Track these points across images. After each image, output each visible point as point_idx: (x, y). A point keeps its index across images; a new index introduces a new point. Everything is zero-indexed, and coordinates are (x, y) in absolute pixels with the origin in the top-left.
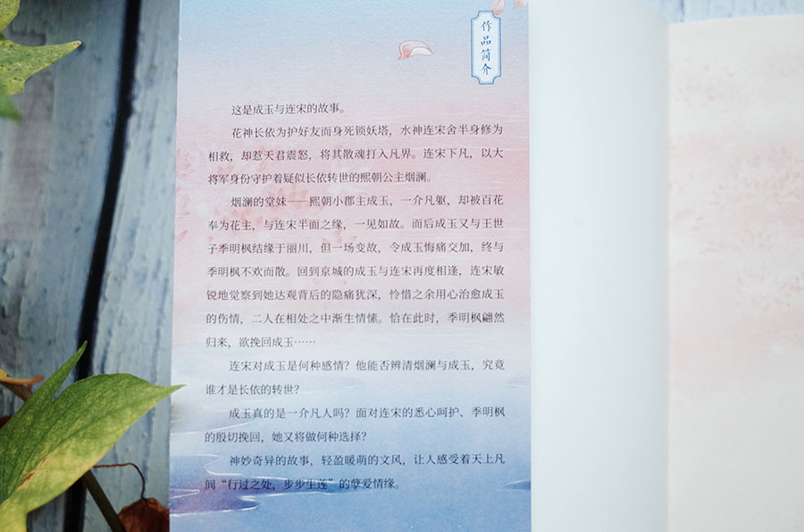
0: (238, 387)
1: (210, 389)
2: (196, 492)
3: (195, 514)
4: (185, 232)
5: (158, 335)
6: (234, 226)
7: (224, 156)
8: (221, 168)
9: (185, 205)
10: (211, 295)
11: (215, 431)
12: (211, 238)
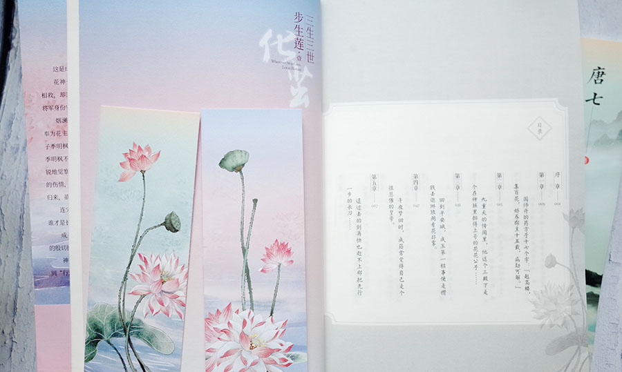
0: (65, 221)
1: (51, 223)
2: (47, 277)
3: (47, 288)
4: (32, 138)
5: (25, 185)
6: (58, 134)
7: (50, 95)
8: (49, 102)
9: (30, 124)
10: (48, 172)
11: (55, 245)
12: (46, 141)
